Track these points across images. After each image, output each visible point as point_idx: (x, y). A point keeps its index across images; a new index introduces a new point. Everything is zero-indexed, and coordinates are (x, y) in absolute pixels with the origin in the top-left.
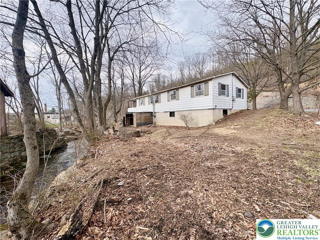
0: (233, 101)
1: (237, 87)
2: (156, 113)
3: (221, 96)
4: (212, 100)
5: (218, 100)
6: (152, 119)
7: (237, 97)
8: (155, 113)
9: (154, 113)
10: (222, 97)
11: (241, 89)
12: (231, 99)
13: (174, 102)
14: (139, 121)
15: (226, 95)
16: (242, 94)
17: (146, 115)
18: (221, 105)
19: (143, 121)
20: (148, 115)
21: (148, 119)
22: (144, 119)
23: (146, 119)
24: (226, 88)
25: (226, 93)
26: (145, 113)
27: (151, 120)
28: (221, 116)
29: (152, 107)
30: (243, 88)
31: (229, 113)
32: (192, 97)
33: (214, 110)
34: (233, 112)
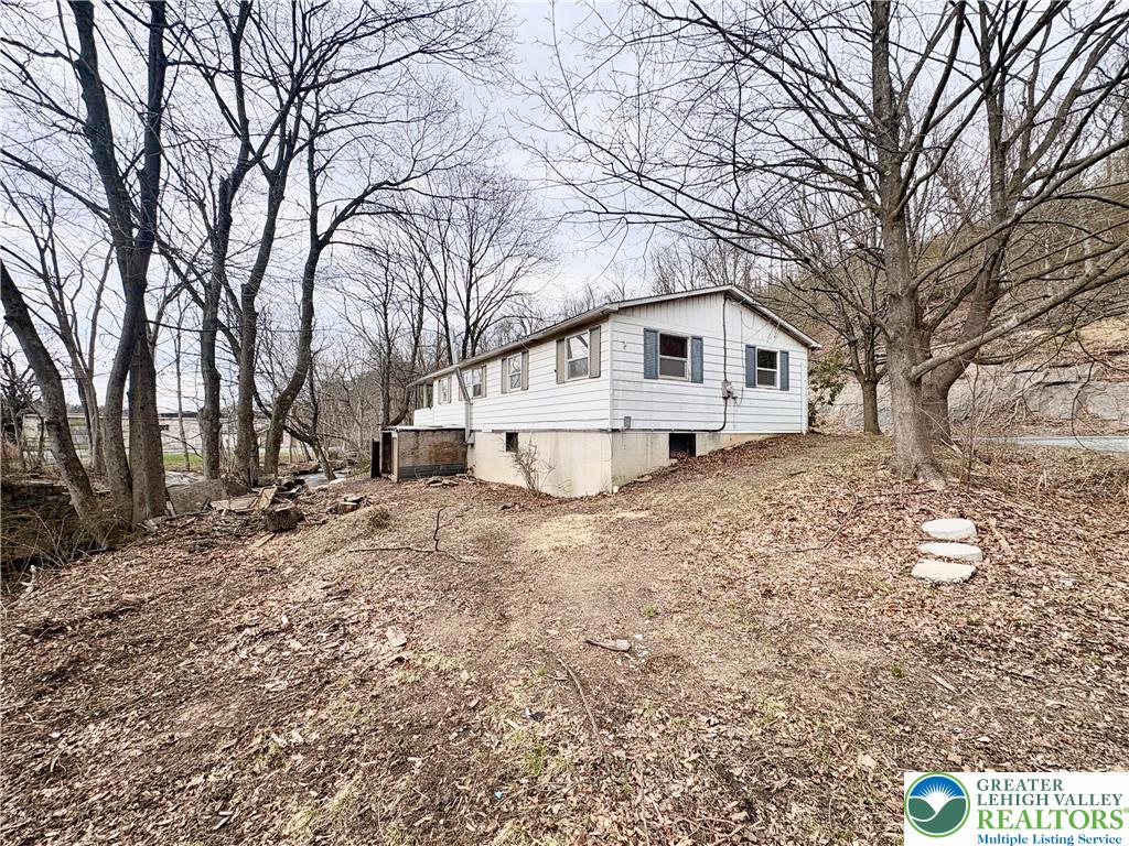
0: (725, 398)
1: (752, 343)
2: (477, 434)
3: (659, 381)
4: (607, 395)
5: (645, 397)
6: (466, 453)
7: (750, 384)
8: (472, 431)
9: (467, 433)
10: (665, 384)
11: (774, 354)
12: (720, 393)
13: (517, 395)
14: (408, 462)
15: (689, 377)
16: (778, 371)
17: (439, 439)
18: (656, 416)
19: (424, 462)
20: (448, 438)
21: (448, 454)
22: (431, 452)
23: (437, 455)
24: (689, 348)
25: (688, 366)
26: (437, 433)
27: (460, 458)
28: (662, 456)
29: (464, 411)
30: (785, 348)
31: (703, 447)
32: (559, 381)
33: (618, 436)
34: (725, 442)
